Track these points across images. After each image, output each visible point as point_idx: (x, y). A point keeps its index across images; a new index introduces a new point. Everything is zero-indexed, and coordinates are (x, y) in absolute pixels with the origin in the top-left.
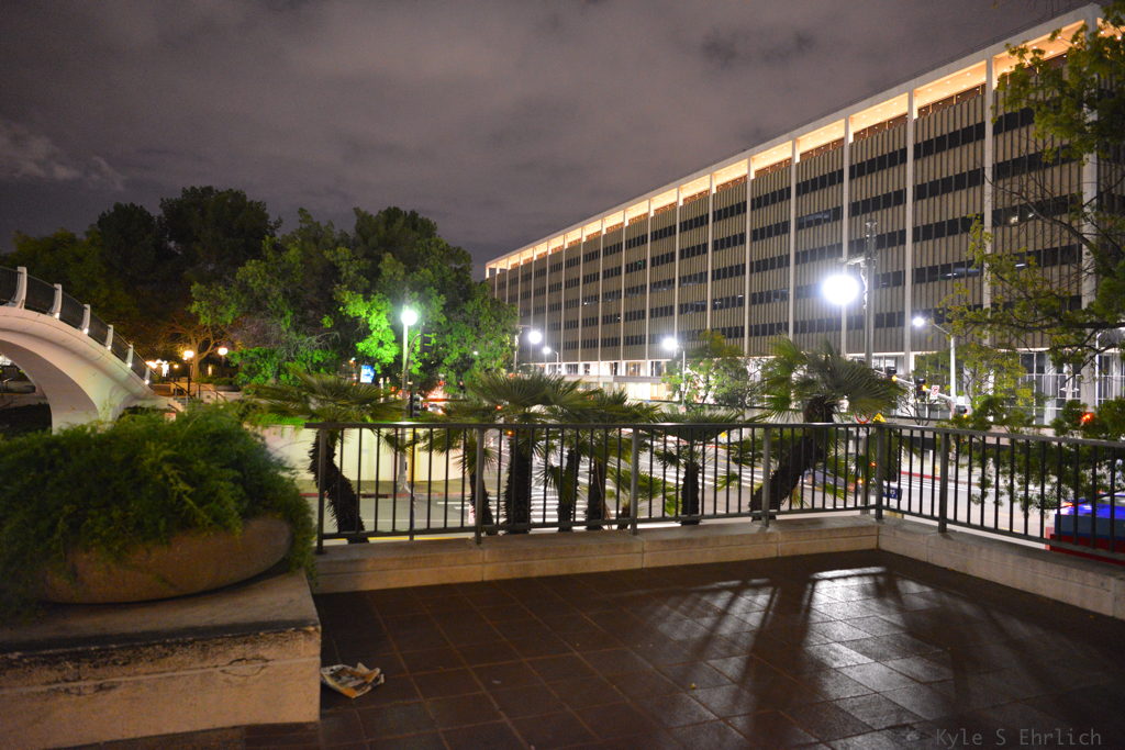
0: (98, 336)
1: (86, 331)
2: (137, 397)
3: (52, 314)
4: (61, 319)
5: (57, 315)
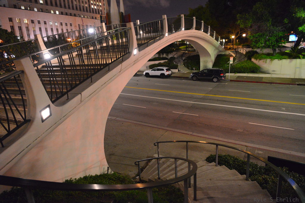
0: (212, 35)
1: (209, 34)
2: (220, 51)
3: (201, 30)
4: (203, 31)
5: (202, 30)
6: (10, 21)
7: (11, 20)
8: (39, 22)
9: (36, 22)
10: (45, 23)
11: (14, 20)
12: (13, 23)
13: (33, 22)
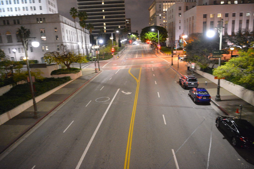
6: (204, 18)
7: (205, 16)
8: (234, 15)
9: (230, 15)
10: (241, 15)
11: (208, 17)
12: (206, 19)
13: (227, 15)
